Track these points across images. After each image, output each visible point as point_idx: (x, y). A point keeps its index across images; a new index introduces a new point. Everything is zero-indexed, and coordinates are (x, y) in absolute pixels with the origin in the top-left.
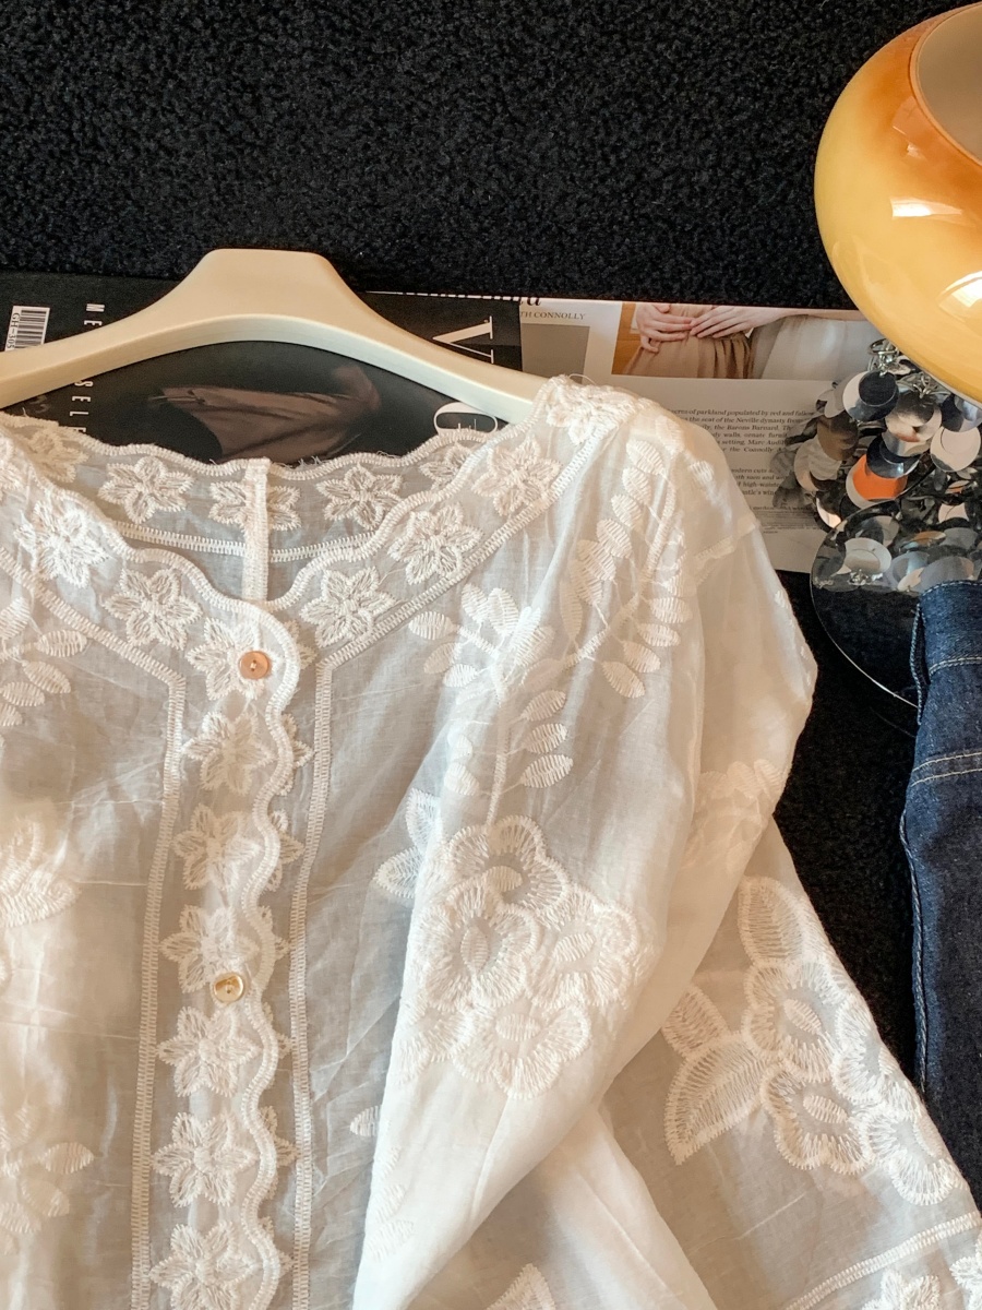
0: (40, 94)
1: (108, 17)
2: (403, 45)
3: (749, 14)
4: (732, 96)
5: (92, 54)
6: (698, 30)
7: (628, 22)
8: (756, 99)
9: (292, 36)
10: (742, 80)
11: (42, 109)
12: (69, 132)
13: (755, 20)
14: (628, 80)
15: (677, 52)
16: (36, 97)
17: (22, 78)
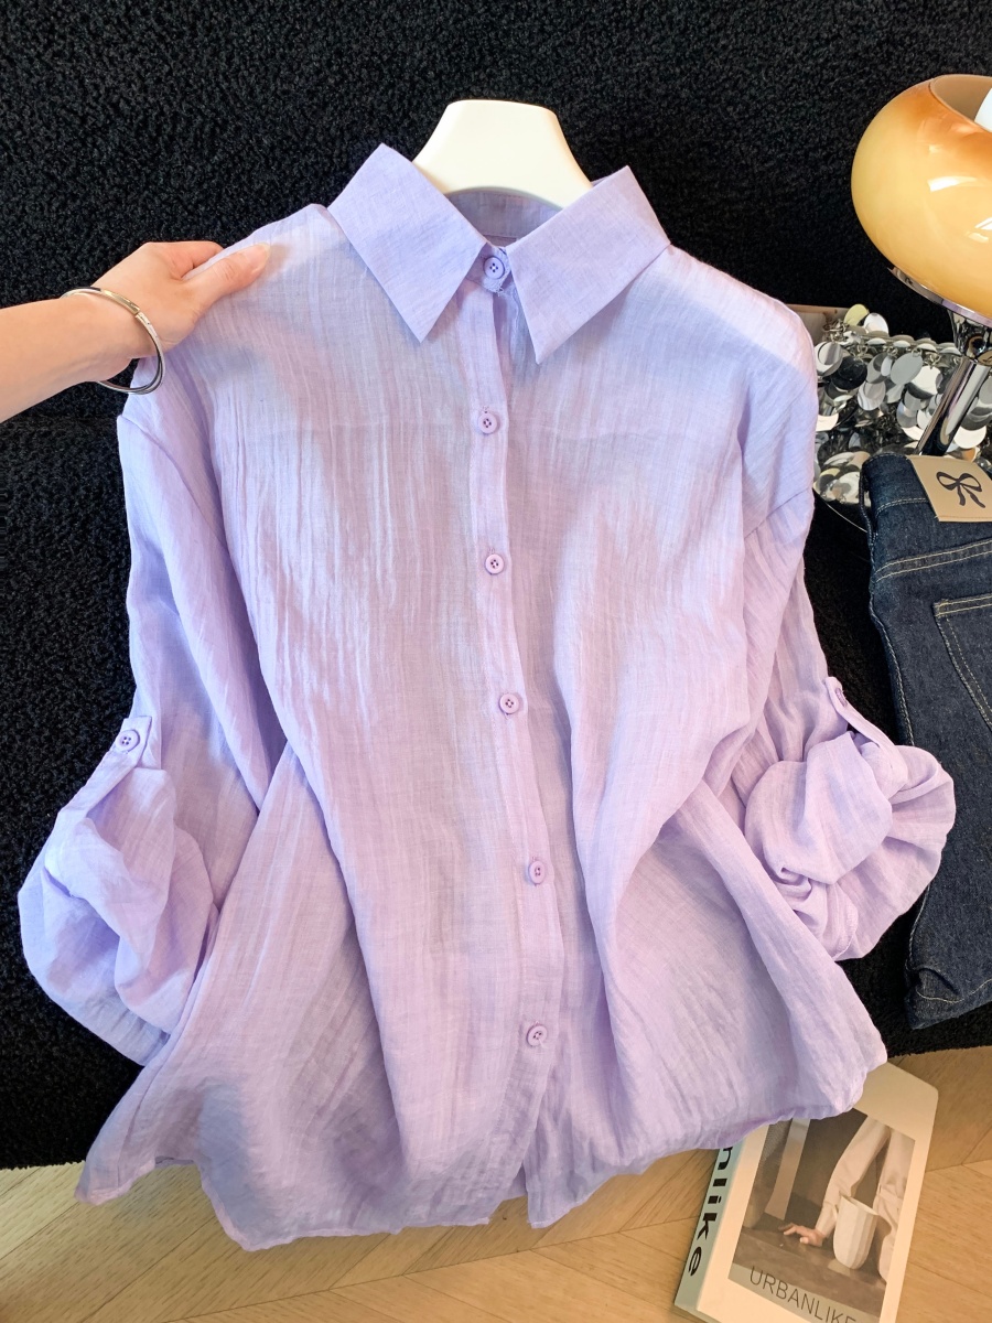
0: (314, 126)
1: (368, 65)
2: (566, 99)
3: (789, 86)
4: (767, 149)
5: (354, 96)
6: (753, 97)
7: (712, 89)
8: (782, 151)
9: (493, 88)
10: (776, 135)
11: (314, 139)
12: (330, 157)
13: (791, 93)
14: (705, 132)
15: (739, 113)
16: (312, 128)
17: (303, 112)
